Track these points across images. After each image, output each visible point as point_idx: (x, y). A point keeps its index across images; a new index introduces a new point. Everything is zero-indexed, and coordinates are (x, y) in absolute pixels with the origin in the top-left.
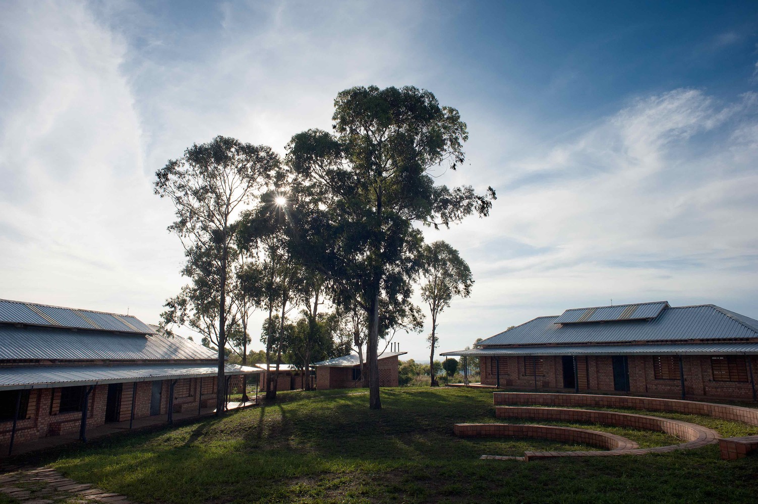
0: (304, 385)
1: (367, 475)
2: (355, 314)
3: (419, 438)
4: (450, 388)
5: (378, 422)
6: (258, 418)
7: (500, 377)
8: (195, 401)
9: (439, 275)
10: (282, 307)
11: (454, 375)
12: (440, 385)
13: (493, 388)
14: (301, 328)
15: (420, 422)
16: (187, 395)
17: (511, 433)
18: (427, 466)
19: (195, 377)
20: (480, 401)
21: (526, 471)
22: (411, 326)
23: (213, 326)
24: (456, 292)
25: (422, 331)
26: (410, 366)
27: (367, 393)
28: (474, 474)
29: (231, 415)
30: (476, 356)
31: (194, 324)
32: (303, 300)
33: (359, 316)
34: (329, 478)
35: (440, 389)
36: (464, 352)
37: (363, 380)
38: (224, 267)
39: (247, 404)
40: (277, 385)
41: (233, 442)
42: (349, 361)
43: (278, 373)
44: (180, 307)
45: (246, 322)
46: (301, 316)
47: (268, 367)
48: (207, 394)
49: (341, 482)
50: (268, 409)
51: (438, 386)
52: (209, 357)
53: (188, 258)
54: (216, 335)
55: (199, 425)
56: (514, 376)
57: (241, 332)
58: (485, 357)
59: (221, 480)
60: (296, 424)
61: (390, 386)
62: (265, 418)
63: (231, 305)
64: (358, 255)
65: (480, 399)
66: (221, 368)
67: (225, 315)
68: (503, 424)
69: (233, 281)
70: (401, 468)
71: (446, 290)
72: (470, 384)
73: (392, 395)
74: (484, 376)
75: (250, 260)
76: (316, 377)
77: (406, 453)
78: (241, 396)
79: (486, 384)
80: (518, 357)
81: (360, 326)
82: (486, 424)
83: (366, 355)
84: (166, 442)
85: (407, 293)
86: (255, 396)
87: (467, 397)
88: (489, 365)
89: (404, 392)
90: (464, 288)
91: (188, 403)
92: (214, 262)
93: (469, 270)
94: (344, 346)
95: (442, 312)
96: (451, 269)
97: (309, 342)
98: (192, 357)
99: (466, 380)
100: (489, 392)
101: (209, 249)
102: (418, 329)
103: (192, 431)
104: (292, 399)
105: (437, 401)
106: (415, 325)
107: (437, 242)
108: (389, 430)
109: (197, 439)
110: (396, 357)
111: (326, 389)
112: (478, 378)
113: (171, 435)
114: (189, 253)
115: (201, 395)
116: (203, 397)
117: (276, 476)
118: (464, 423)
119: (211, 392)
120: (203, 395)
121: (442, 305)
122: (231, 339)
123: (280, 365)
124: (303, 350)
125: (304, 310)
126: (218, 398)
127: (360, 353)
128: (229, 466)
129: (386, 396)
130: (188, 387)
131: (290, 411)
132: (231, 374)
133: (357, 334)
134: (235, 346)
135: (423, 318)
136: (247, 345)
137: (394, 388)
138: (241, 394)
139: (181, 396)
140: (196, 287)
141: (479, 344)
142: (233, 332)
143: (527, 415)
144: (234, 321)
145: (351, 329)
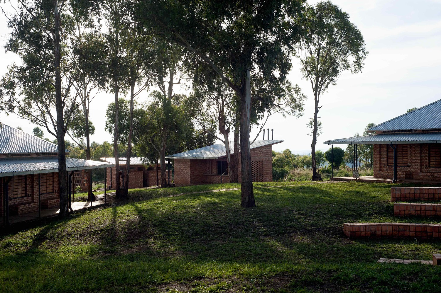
0: (159, 182)
1: (247, 280)
2: (220, 95)
3: (302, 240)
4: (336, 182)
5: (253, 222)
6: (110, 219)
7: (398, 169)
8: (33, 201)
9: (324, 45)
10: (130, 88)
11: (340, 167)
12: (323, 179)
13: (389, 182)
14: (154, 114)
15: (303, 222)
16: (24, 195)
17: (412, 234)
18: (318, 270)
19: (32, 173)
20: (374, 197)
21: (437, 275)
22: (289, 109)
23: (49, 112)
24: (344, 66)
25: (301, 115)
26: (286, 157)
27: (237, 189)
28: (374, 279)
29: (78, 216)
30: (368, 145)
31: (24, 112)
32: (155, 80)
33: (224, 98)
34: (204, 283)
35: (324, 184)
36: (352, 140)
37: (230, 174)
38: (57, 40)
39: (95, 204)
40: (128, 181)
41: (85, 246)
42: (212, 151)
43: (129, 168)
44: (6, 91)
45: (87, 107)
46: (152, 100)
47: (117, 161)
48: (46, 193)
49: (218, 288)
50: (120, 209)
51: (321, 179)
52: (46, 150)
53: (12, 30)
54: (53, 123)
55: (41, 229)
56: (415, 168)
57: (82, 120)
58: (380, 145)
59: (79, 287)
60: (156, 226)
61: (263, 181)
62: (118, 220)
63: (69, 87)
64: (225, 21)
65: (374, 195)
66: (62, 162)
67: (63, 98)
68: (403, 224)
69: (70, 57)
70: (286, 272)
71: (333, 63)
72: (361, 178)
73: (266, 191)
74: (378, 168)
75: (88, 30)
76: (173, 172)
77: (287, 256)
78: (86, 195)
79: (380, 178)
80: (421, 146)
81: (225, 109)
82: (382, 224)
83: (233, 144)
84: (5, 247)
85: (285, 67)
86: (103, 195)
87: (358, 192)
88: (384, 154)
89: (281, 188)
90: (355, 60)
91: (25, 204)
92: (44, 34)
93: (361, 39)
94: (206, 134)
95: (325, 92)
96: (338, 36)
97: (164, 129)
98: (25, 150)
99: (356, 173)
100: (385, 187)
101: (38, 17)
102: (297, 112)
103: (34, 235)
104: (147, 197)
105: (322, 197)
106: (293, 107)
107: (321, 3)
108: (266, 231)
109: (41, 245)
110: (270, 146)
111: (187, 185)
112: (369, 171)
113: (11, 240)
114: (12, 24)
115: (40, 194)
116: (42, 197)
117: (142, 281)
118: (355, 222)
119: (51, 191)
120: (42, 194)
121: (326, 83)
122: (70, 128)
123: (131, 159)
124: (157, 139)
125: (155, 92)
126: (60, 197)
127: (226, 142)
128: (85, 272)
129: (260, 192)
130: (24, 186)
131: (146, 211)
132: (74, 169)
133: (222, 119)
134: (76, 136)
135: (303, 99)
136: (90, 135)
137: (269, 183)
138: (86, 192)
139: (16, 196)
140: (25, 66)
141: (371, 129)
142: (72, 119)
143: (433, 213)
144: (74, 106)
145: (215, 113)
